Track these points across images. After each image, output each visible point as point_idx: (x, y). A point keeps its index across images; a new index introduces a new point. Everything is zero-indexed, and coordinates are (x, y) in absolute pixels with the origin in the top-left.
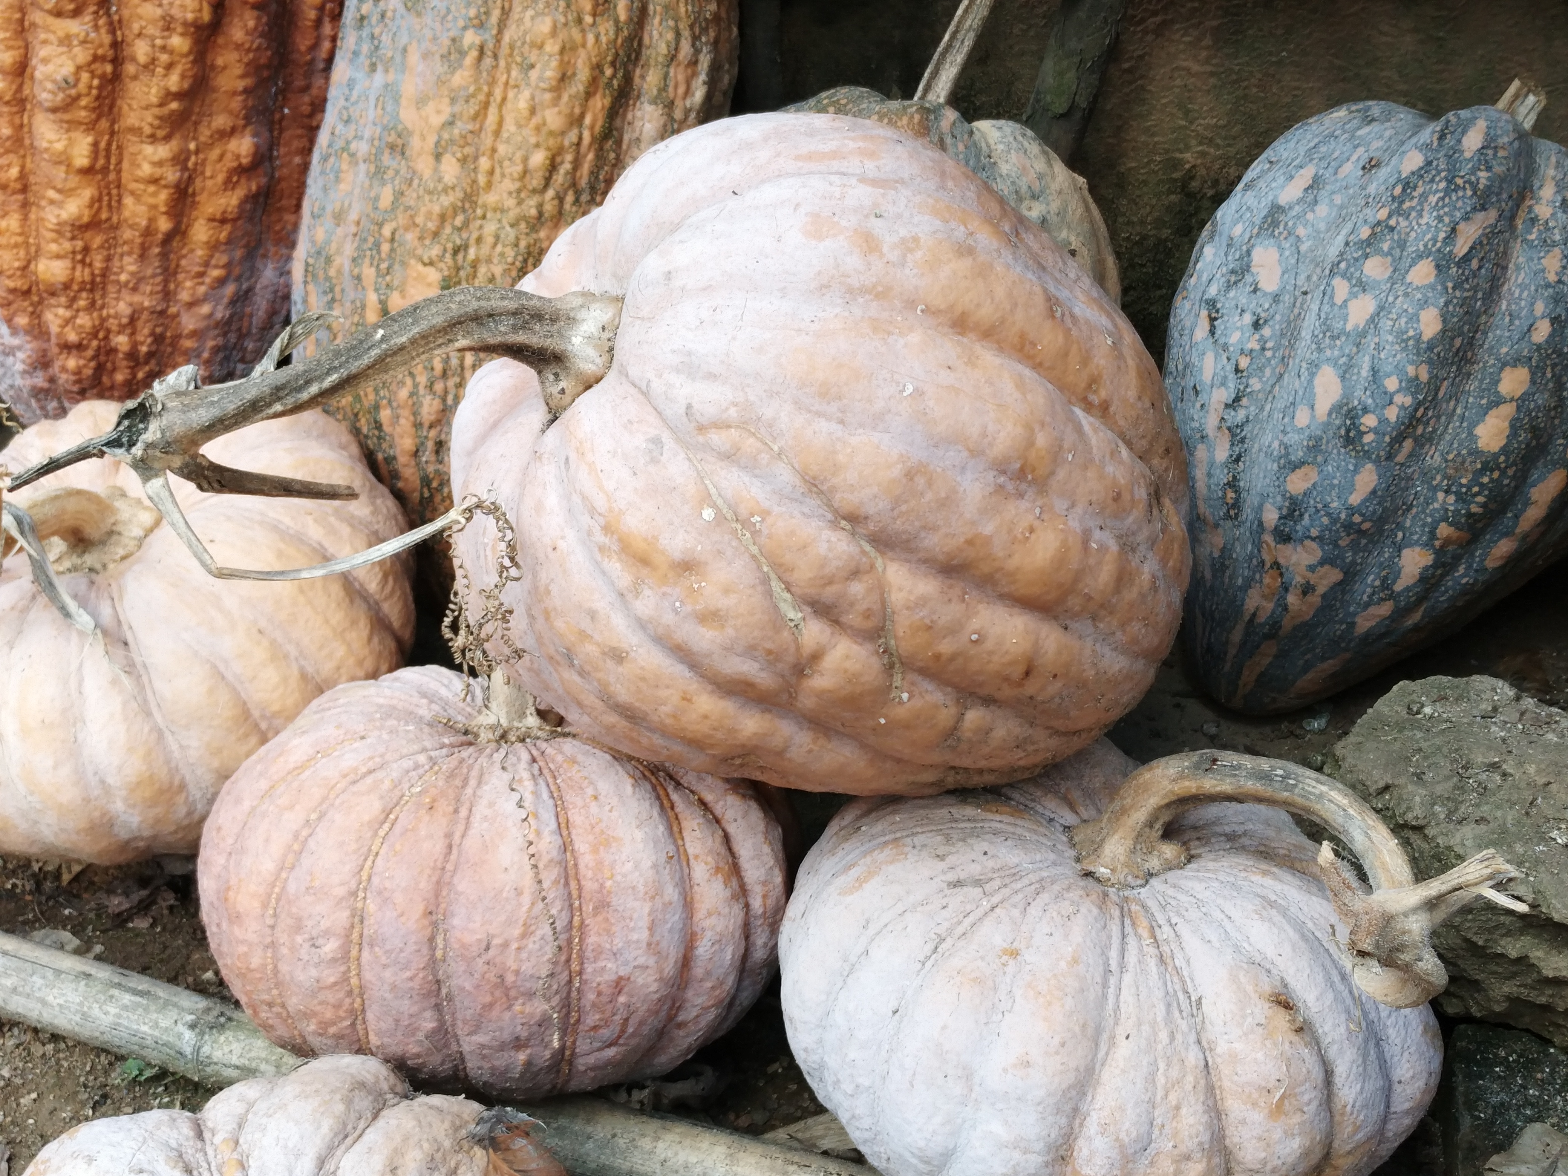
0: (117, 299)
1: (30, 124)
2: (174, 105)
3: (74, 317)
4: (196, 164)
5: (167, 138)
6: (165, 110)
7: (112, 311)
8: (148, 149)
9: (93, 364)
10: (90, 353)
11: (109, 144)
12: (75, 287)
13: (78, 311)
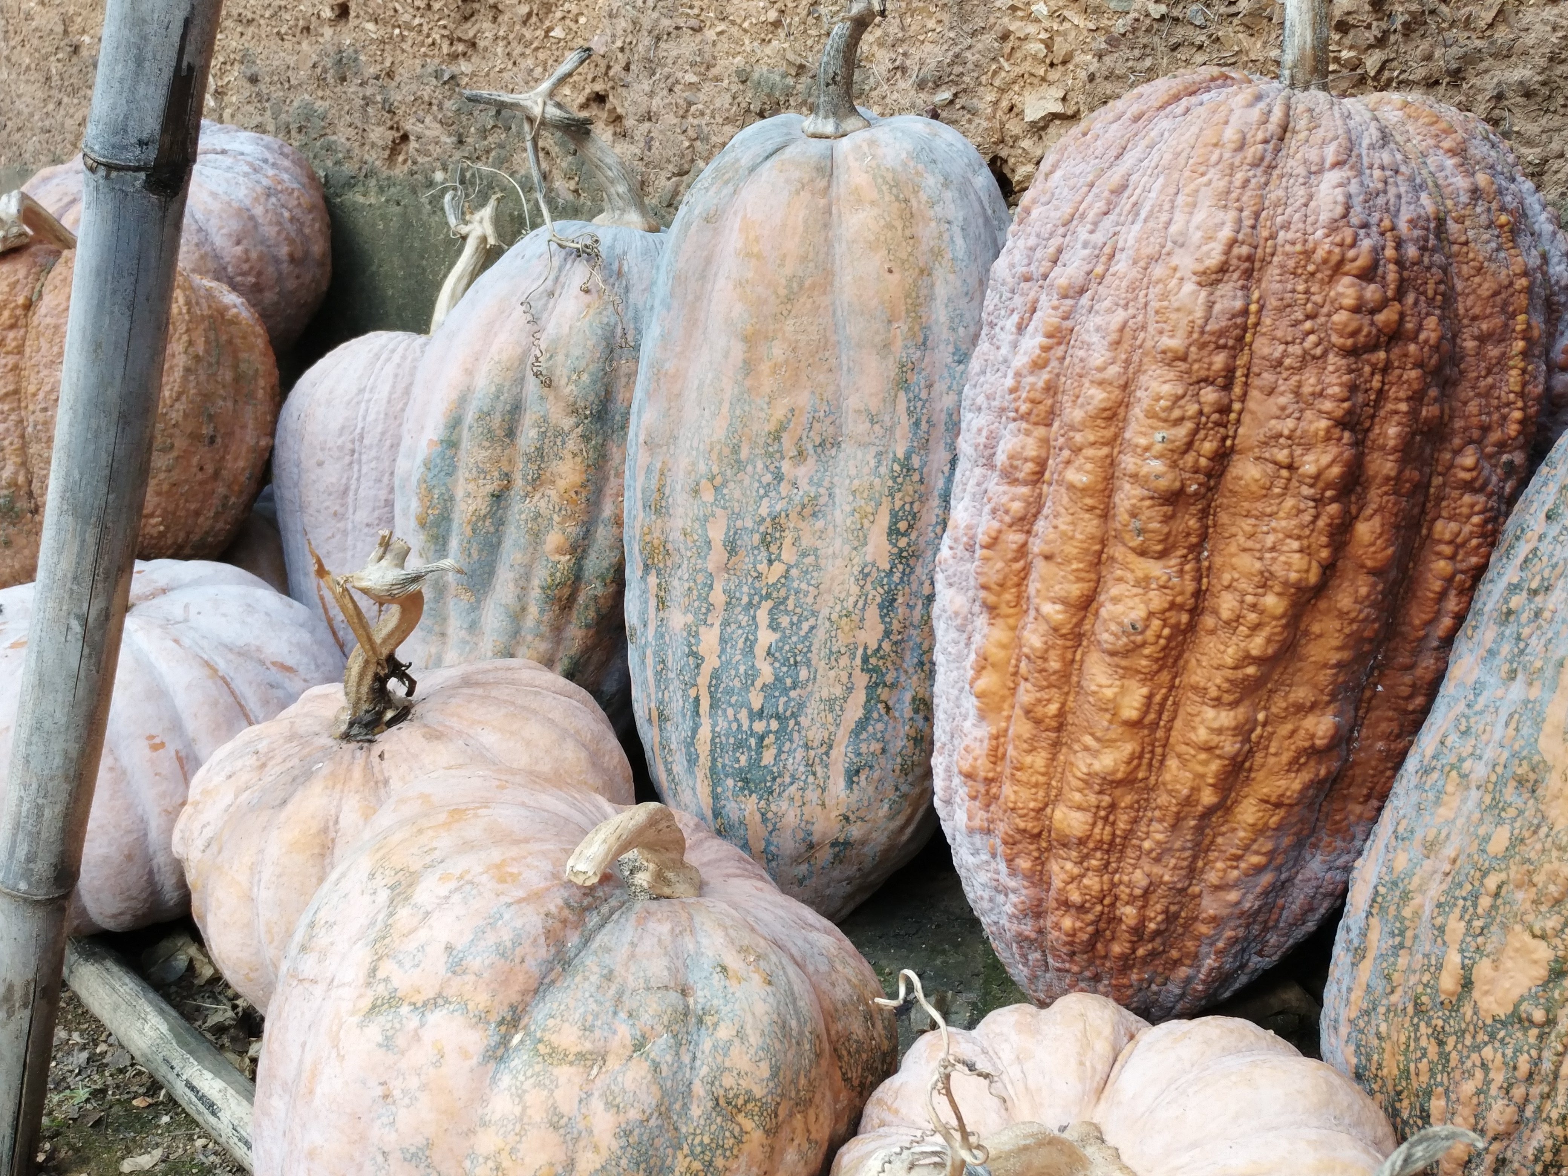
0: (1135, 867)
1: (1082, 661)
2: (1251, 670)
3: (1083, 876)
4: (1261, 737)
5: (1234, 705)
6: (1239, 674)
7: (1126, 878)
8: (1210, 713)
9: (1090, 929)
10: (1090, 917)
11: (1165, 699)
12: (1091, 845)
13: (1088, 869)
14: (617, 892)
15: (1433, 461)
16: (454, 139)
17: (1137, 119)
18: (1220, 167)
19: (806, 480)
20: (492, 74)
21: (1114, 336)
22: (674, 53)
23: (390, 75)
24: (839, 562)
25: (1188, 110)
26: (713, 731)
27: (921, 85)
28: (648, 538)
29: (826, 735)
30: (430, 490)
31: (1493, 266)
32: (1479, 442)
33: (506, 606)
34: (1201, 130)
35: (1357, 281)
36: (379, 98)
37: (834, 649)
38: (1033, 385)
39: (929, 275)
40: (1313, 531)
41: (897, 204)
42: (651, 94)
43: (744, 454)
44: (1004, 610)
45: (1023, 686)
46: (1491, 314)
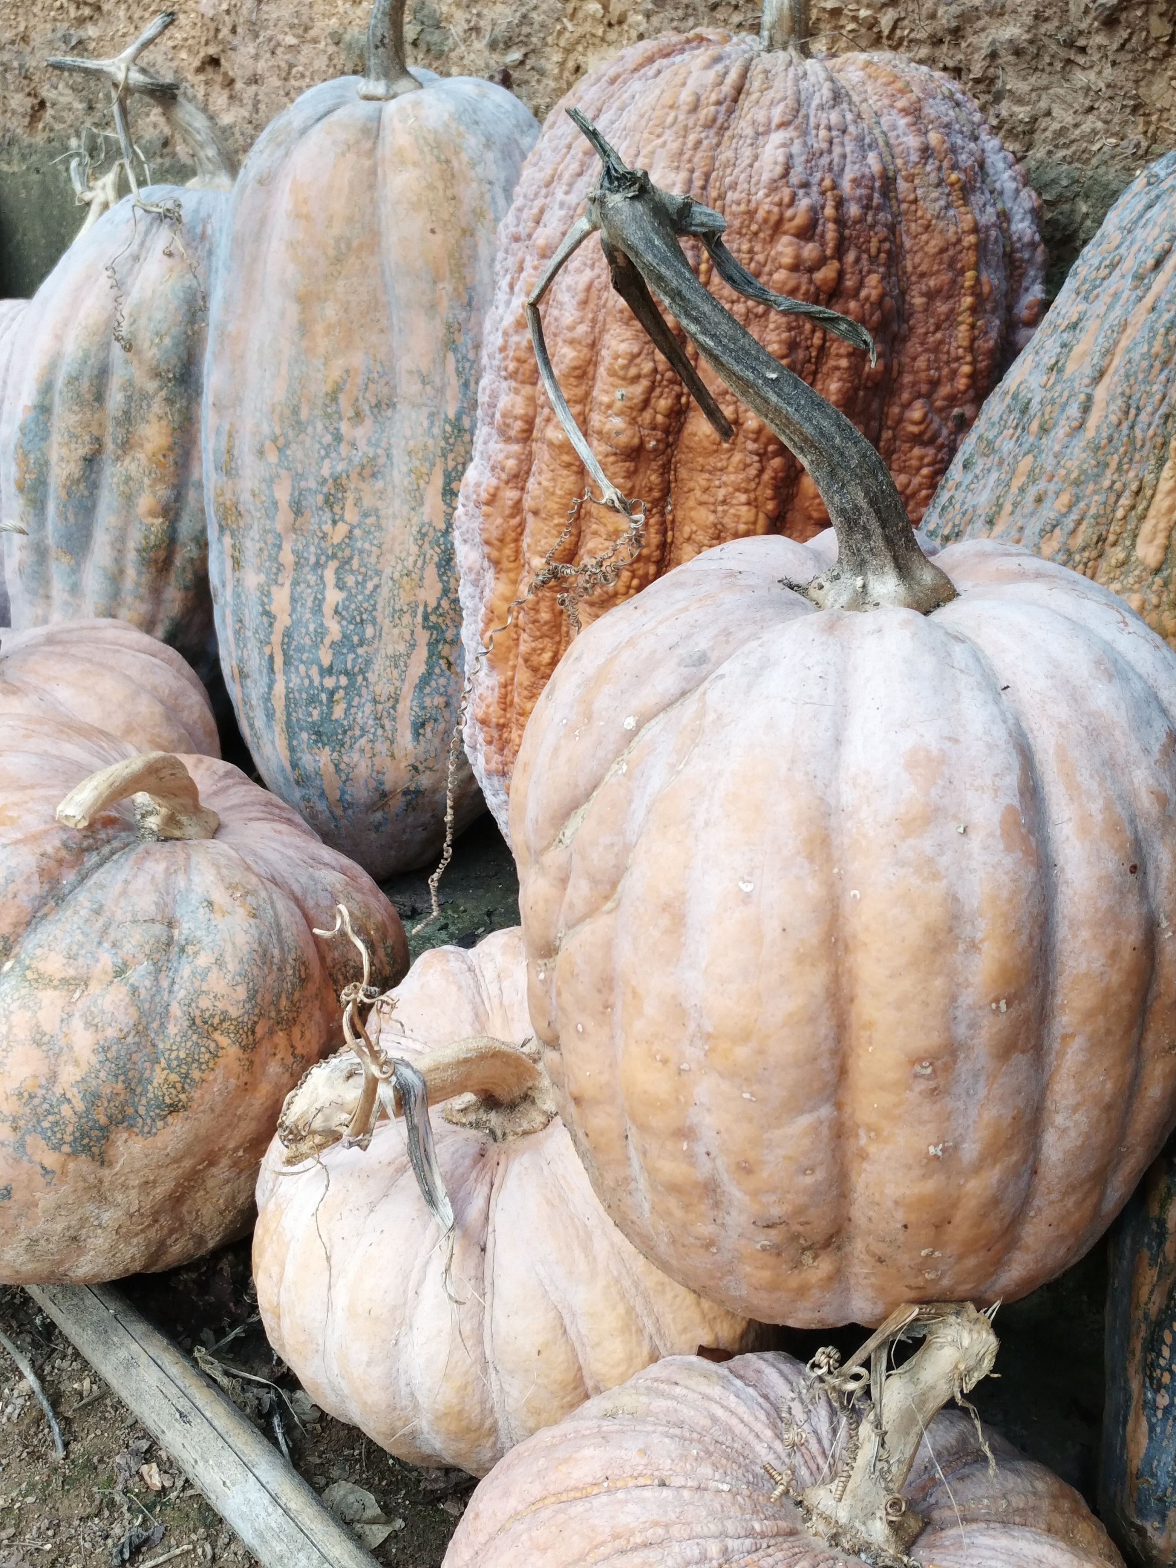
14: (123, 834)
15: (882, 416)
16: (84, 105)
17: (613, 81)
18: (675, 128)
19: (364, 441)
20: (116, 39)
21: (581, 296)
22: (274, 16)
23: (25, 39)
24: (399, 522)
25: (659, 72)
26: (287, 687)
27: (493, 46)
28: (221, 500)
29: (392, 689)
30: (26, 455)
31: (942, 224)
32: (928, 396)
33: (104, 569)
34: (663, 92)
35: (795, 240)
36: (16, 64)
37: (397, 607)
38: (518, 344)
39: (472, 235)
40: (758, 484)
41: (438, 166)
42: (256, 57)
43: (304, 414)
44: (506, 564)
45: (524, 636)
46: (938, 272)
